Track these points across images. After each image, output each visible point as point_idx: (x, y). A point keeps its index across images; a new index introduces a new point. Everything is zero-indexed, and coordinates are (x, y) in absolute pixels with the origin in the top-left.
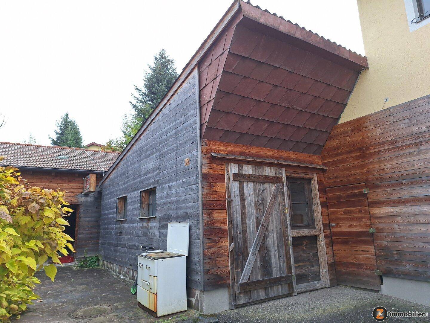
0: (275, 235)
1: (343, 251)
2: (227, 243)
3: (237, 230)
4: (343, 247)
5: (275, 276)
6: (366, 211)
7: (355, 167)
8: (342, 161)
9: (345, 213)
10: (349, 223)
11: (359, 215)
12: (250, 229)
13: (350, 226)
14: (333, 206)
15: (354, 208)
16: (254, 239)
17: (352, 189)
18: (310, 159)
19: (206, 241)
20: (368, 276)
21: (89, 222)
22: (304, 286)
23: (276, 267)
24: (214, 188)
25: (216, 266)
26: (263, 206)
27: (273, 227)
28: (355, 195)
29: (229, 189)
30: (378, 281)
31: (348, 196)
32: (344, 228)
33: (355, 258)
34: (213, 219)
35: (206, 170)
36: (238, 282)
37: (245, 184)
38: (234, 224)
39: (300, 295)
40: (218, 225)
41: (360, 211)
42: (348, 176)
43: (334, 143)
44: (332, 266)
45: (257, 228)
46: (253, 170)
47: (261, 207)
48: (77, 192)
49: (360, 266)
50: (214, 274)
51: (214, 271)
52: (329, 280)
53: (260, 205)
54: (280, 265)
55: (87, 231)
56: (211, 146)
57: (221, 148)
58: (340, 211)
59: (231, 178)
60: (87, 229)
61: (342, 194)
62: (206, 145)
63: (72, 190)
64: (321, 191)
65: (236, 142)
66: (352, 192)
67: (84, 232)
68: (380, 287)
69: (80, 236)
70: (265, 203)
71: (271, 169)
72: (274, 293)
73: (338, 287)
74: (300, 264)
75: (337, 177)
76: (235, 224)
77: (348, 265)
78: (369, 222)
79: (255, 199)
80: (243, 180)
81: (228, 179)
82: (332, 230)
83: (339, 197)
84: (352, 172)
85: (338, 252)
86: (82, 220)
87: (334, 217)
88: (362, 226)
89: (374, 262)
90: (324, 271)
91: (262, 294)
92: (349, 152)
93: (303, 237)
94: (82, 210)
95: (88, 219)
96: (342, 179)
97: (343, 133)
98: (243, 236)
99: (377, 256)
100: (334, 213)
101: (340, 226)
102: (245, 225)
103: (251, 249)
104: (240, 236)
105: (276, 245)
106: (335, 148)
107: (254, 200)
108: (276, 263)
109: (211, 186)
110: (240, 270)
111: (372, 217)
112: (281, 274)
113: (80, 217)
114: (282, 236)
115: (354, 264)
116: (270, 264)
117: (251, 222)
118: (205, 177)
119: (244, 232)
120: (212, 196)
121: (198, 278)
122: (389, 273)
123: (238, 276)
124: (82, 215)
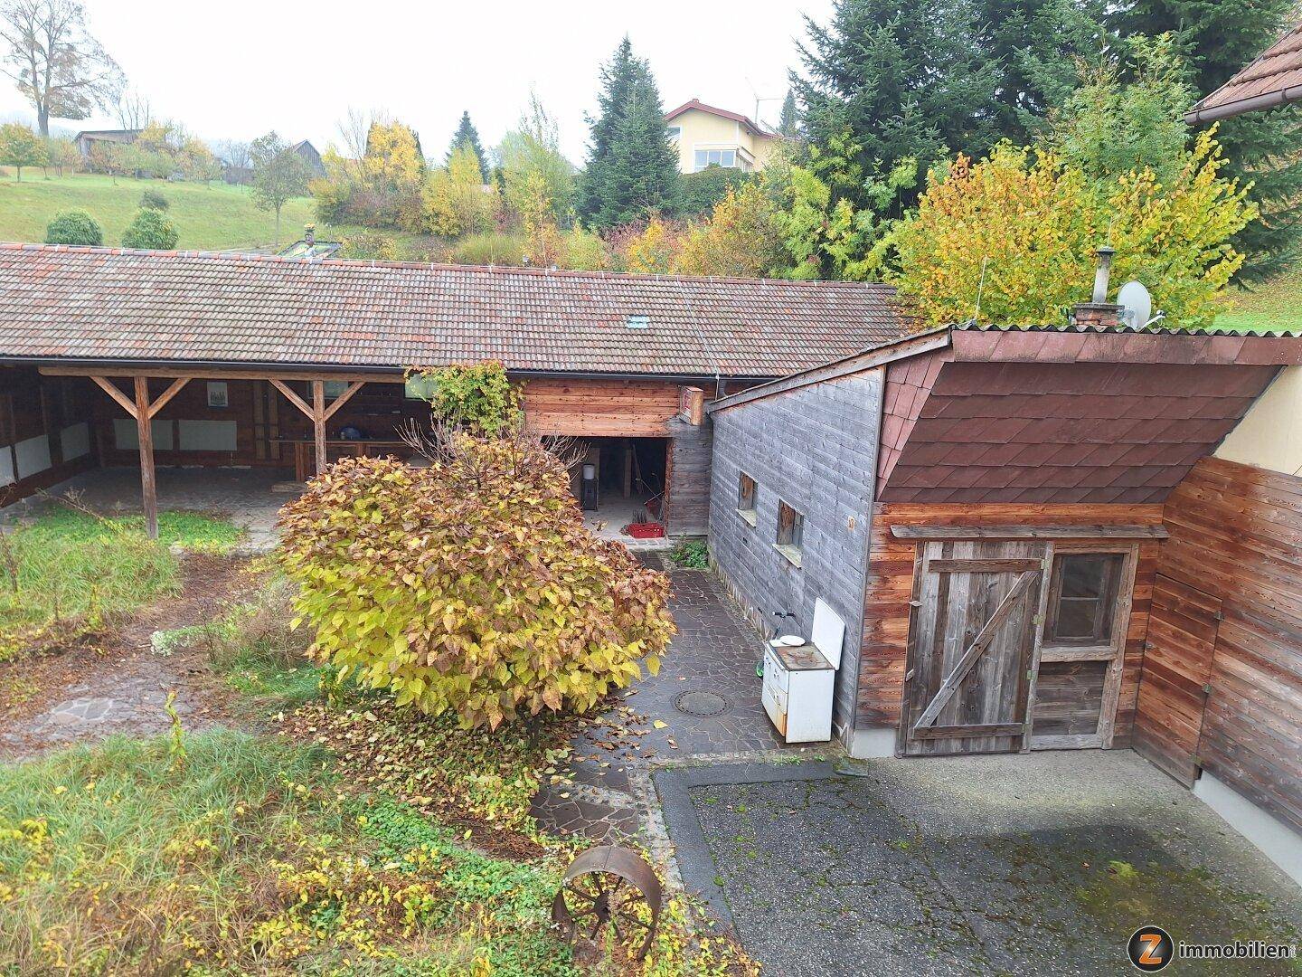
0: (1002, 660)
1: (1153, 699)
2: (902, 668)
3: (923, 649)
4: (1155, 692)
5: (986, 723)
6: (1207, 651)
7: (1214, 561)
8: (1198, 537)
9: (1175, 635)
10: (1176, 657)
11: (1195, 651)
12: (949, 651)
13: (1177, 663)
14: (1160, 613)
15: (1192, 636)
16: (955, 665)
17: (1199, 598)
18: (1131, 514)
19: (866, 664)
20: (1180, 757)
21: (689, 472)
22: (1050, 739)
23: (992, 710)
24: (889, 585)
25: (879, 699)
26: (986, 613)
27: (999, 647)
28: (1198, 612)
29: (918, 586)
30: (1191, 771)
31: (1188, 608)
32: (1166, 660)
33: (1169, 719)
34: (882, 632)
35: (877, 555)
36: (912, 725)
37: (953, 578)
38: (918, 642)
39: (1035, 754)
40: (889, 642)
41: (1199, 646)
42: (1198, 572)
43: (1195, 493)
44: (1124, 716)
45: (966, 648)
46: (975, 552)
47: (982, 615)
48: (667, 414)
49: (1172, 735)
50: (873, 710)
51: (874, 705)
52: (1111, 738)
53: (981, 610)
54: (1001, 706)
55: (686, 488)
56: (895, 514)
57: (912, 514)
58: (1168, 629)
59: (926, 568)
60: (687, 486)
61: (1180, 598)
62: (884, 513)
63: (659, 409)
64: (1140, 578)
65: (947, 501)
66: (1197, 604)
67: (682, 490)
68: (1194, 783)
69: (674, 497)
70: (990, 608)
71: (1018, 545)
72: (979, 747)
73: (1131, 753)
74: (1054, 704)
75: (1181, 563)
76: (921, 641)
77: (1155, 724)
78: (1206, 672)
79: (970, 601)
80: (949, 570)
81: (920, 569)
82: (1147, 654)
83: (1174, 602)
84: (1209, 569)
85: (1145, 696)
86: (677, 467)
87: (1155, 633)
88: (1194, 673)
89: (1194, 740)
90: (1106, 723)
91: (955, 746)
92: (1213, 526)
93: (1070, 662)
94: (678, 449)
95: (688, 466)
96: (1187, 571)
97: (1215, 482)
98: (934, 660)
99: (1202, 734)
100: (1158, 626)
101: (1161, 655)
102: (940, 644)
103: (946, 681)
104: (927, 659)
105: (1000, 676)
106: (1193, 505)
107: (967, 603)
108: (993, 704)
109: (885, 581)
110: (919, 708)
111: (1213, 665)
112: (999, 720)
113: (673, 463)
114: (1020, 662)
115: (1164, 728)
116: (982, 704)
117: (952, 640)
118: (875, 567)
119: (937, 653)
120: (884, 597)
121: (848, 707)
122: (1212, 769)
123: (913, 717)
124: (677, 458)
